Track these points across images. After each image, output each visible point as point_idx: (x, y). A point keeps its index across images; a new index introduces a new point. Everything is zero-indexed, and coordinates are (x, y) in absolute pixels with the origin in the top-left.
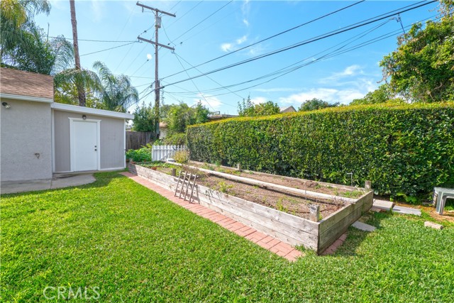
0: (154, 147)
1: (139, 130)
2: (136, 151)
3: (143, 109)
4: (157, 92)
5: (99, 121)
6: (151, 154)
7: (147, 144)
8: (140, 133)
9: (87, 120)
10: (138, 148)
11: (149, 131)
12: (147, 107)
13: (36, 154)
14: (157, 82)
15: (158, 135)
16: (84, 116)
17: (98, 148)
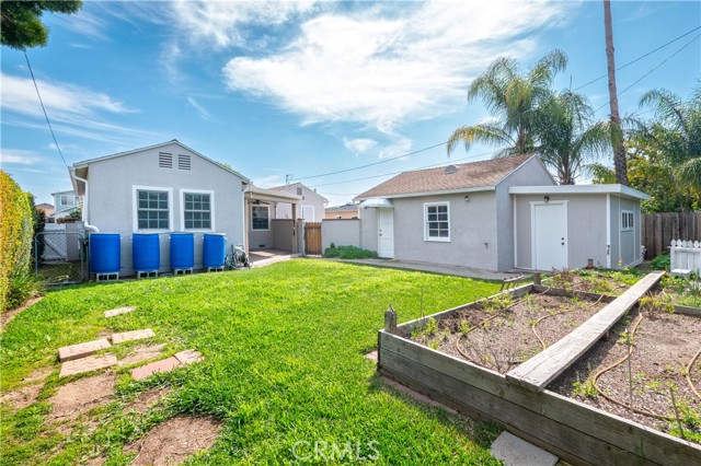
5: (565, 202)
9: (550, 202)
13: (486, 244)
16: (547, 197)
17: (566, 241)
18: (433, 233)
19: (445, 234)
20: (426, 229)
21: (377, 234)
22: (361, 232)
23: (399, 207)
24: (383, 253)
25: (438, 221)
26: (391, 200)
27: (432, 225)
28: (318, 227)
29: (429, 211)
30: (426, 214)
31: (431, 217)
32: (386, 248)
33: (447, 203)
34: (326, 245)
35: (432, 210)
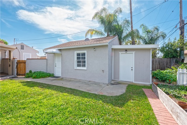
0: (180, 70)
1: (165, 57)
2: (163, 71)
3: (169, 43)
4: (182, 28)
5: (134, 52)
6: (176, 76)
7: (172, 67)
8: (166, 59)
9: (128, 52)
10: (164, 70)
11: (174, 57)
12: (172, 41)
13: (103, 71)
14: (182, 22)
15: (183, 60)
16: (126, 50)
17: (133, 69)
18: (78, 66)
19: (84, 66)
20: (76, 63)
21: (54, 65)
22: (47, 65)
23: (64, 53)
24: (56, 74)
25: (81, 60)
26: (60, 50)
27: (79, 62)
28: (24, 62)
29: (77, 55)
30: (76, 57)
31: (78, 58)
32: (58, 72)
33: (85, 52)
34: (27, 71)
35: (78, 55)
